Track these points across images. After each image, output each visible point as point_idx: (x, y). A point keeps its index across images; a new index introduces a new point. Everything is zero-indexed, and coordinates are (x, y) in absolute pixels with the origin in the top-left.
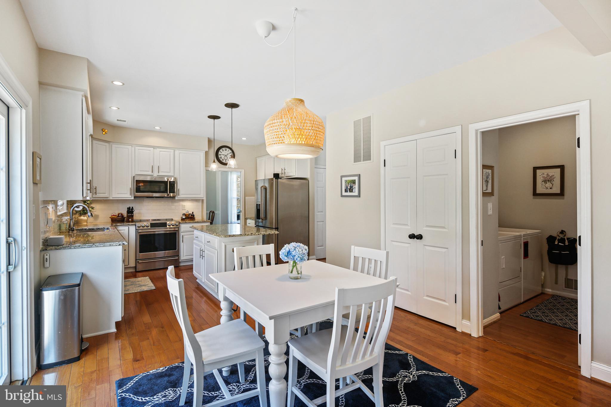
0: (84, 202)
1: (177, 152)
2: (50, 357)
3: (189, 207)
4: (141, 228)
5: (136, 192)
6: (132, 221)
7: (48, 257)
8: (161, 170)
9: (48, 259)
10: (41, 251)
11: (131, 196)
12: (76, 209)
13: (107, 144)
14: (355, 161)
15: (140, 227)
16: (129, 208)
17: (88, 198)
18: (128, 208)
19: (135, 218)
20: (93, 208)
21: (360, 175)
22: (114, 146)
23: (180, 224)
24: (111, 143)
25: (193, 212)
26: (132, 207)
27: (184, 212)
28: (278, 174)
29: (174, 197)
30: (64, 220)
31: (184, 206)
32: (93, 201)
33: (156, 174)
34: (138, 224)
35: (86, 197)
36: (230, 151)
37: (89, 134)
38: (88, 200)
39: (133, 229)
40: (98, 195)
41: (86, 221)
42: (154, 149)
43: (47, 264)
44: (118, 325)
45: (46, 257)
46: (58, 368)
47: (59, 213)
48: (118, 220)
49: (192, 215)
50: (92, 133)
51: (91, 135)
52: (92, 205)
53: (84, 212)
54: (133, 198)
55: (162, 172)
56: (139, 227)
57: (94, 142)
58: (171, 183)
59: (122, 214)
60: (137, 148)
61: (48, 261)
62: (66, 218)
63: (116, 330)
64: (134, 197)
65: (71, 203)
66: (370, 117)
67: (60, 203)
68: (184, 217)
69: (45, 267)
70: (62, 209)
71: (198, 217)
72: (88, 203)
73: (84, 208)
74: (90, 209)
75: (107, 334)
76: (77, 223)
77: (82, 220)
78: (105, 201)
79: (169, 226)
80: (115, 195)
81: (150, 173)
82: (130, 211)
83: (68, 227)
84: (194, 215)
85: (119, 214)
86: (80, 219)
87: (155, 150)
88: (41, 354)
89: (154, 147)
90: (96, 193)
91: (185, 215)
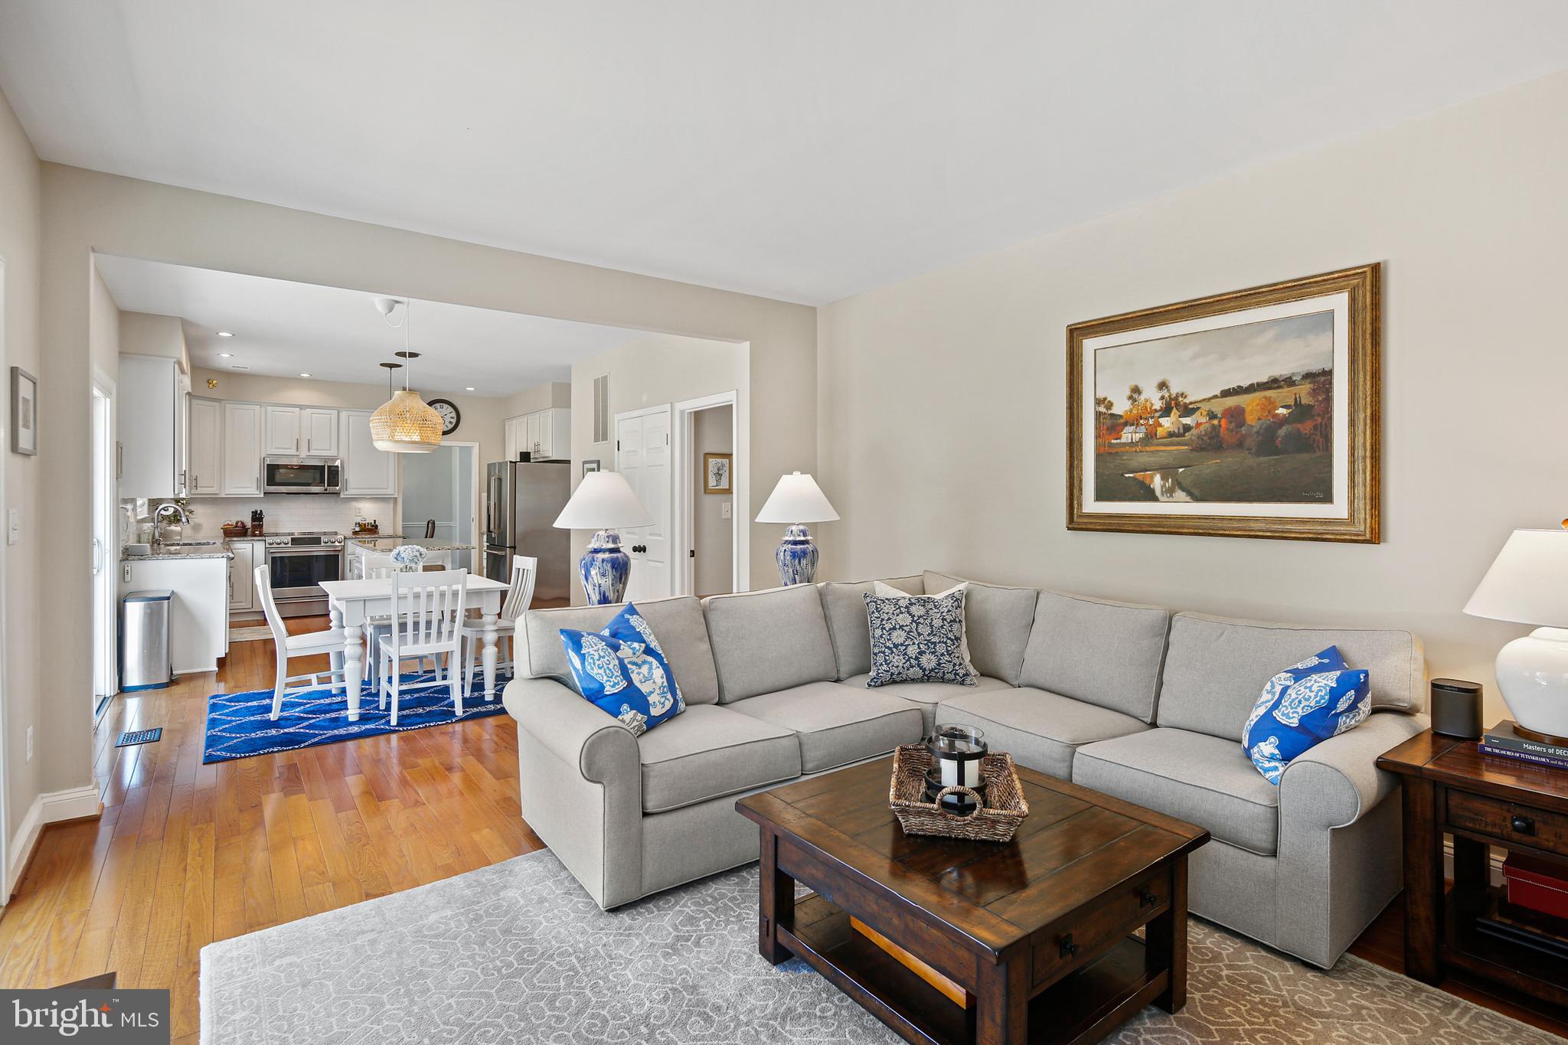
0: (177, 501)
1: (344, 415)
2: (133, 678)
3: (368, 511)
4: (275, 546)
5: (268, 485)
6: (261, 535)
7: (129, 568)
8: (314, 445)
9: (129, 571)
10: (121, 561)
11: (258, 492)
12: (163, 512)
13: (216, 404)
14: (596, 440)
15: (273, 544)
16: (255, 513)
17: (183, 495)
18: (253, 512)
19: (265, 530)
20: (191, 512)
21: (599, 461)
22: (228, 406)
23: (347, 541)
24: (223, 402)
25: (375, 521)
26: (261, 511)
27: (358, 520)
28: (528, 454)
29: (337, 494)
30: (144, 528)
31: (359, 509)
32: (190, 501)
33: (304, 453)
34: (269, 540)
35: (178, 494)
36: (450, 409)
37: (185, 392)
38: (183, 499)
39: (259, 548)
40: (200, 490)
41: (180, 534)
42: (301, 409)
43: (128, 578)
44: (221, 662)
45: (126, 568)
46: (143, 692)
47: (139, 518)
48: (236, 532)
49: (373, 526)
50: (190, 391)
51: (189, 394)
52: (190, 507)
53: (175, 519)
54: (262, 495)
55: (316, 450)
56: (270, 544)
57: (195, 402)
58: (332, 468)
59: (242, 523)
60: (269, 409)
61: (129, 573)
62: (148, 526)
63: (217, 669)
64: (265, 493)
65: (154, 503)
66: (607, 376)
67: (139, 502)
68: (357, 529)
69: (126, 580)
70: (143, 512)
71: (385, 529)
72: (183, 504)
73: (176, 511)
74: (187, 513)
75: (205, 672)
76: (165, 535)
77: (172, 531)
78: (214, 500)
79: (325, 543)
80: (231, 490)
81: (293, 452)
82: (257, 517)
83: (150, 538)
84: (376, 527)
85: (237, 523)
86: (169, 530)
87: (303, 411)
88: (124, 676)
89: (302, 407)
90: (196, 486)
91: (360, 525)
